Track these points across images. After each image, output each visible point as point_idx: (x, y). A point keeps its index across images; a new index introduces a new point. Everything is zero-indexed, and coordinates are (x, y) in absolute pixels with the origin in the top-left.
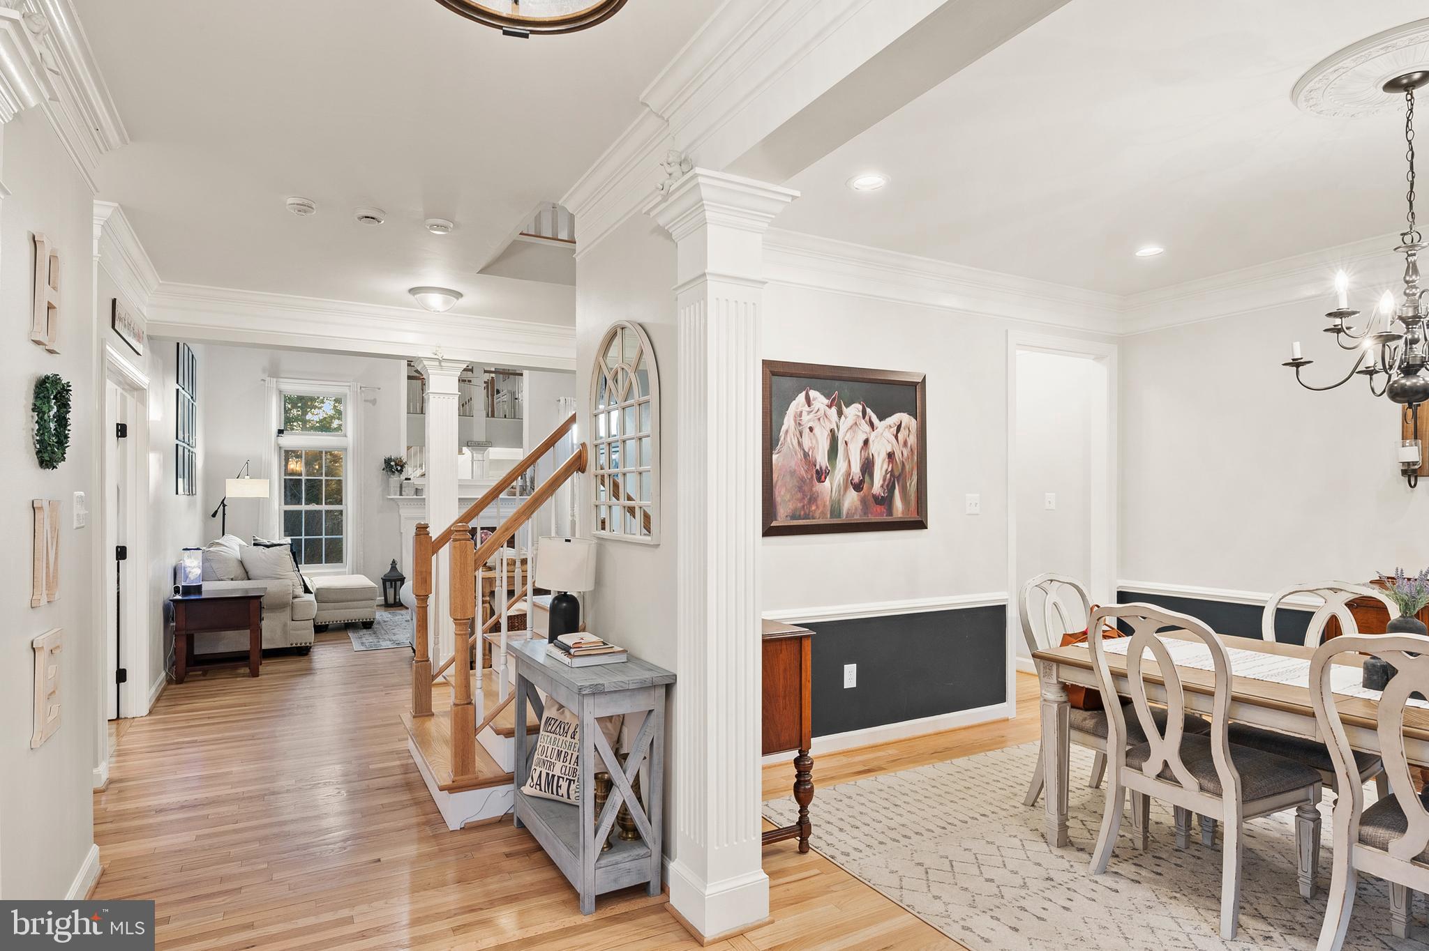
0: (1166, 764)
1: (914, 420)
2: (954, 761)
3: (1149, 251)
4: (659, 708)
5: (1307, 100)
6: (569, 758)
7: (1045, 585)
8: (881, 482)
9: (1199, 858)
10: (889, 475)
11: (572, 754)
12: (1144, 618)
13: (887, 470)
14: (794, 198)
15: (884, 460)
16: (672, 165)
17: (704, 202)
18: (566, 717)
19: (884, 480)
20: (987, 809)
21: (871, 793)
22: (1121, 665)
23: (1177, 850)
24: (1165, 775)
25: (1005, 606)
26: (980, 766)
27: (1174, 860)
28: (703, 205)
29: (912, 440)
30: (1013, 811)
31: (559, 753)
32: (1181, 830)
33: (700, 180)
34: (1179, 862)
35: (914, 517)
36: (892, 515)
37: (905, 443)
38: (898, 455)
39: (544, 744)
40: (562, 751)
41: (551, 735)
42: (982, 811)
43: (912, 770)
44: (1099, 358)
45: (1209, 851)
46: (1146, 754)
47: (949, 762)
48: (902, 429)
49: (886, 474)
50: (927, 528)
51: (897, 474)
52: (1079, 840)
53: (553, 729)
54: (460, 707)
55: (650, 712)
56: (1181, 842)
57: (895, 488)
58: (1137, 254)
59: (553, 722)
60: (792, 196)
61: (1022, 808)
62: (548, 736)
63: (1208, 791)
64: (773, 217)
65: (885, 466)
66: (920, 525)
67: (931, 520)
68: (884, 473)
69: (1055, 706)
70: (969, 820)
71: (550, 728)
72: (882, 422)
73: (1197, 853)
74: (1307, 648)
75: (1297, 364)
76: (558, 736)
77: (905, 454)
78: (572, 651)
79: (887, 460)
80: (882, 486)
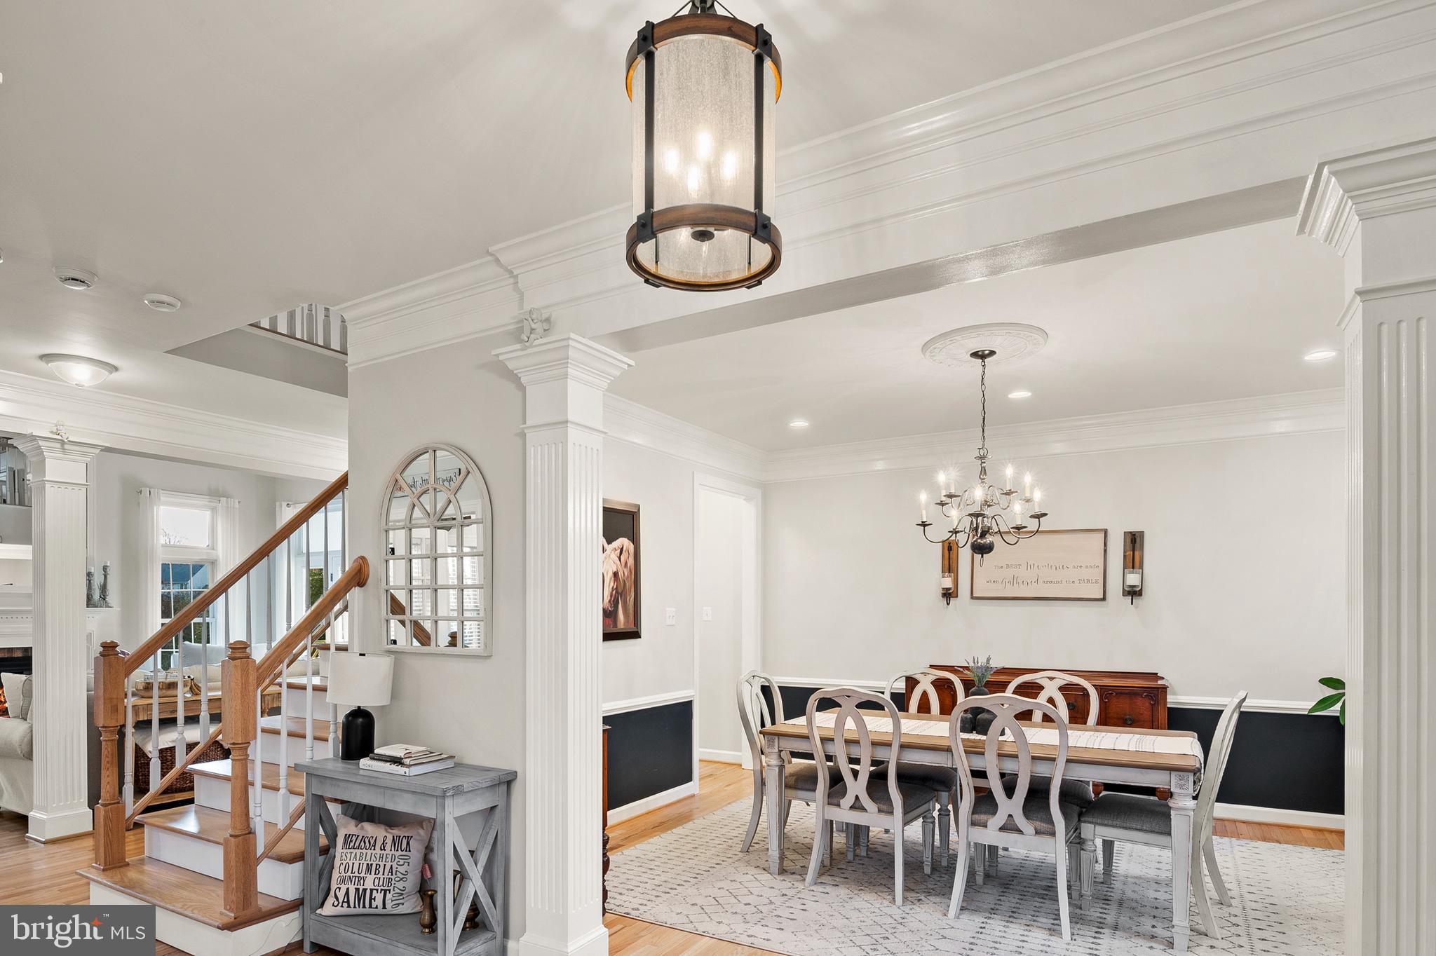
0: (857, 797)
1: (632, 544)
2: (674, 830)
3: (799, 424)
4: (502, 804)
5: (931, 353)
6: (381, 870)
7: (751, 680)
8: (609, 598)
9: (863, 864)
10: (614, 592)
11: (385, 865)
12: (848, 697)
13: (613, 587)
14: (629, 365)
15: (611, 579)
16: (535, 321)
17: (569, 361)
18: (367, 831)
19: (611, 596)
20: (718, 860)
21: (625, 864)
22: (830, 734)
23: (848, 862)
24: (857, 806)
25: (691, 701)
26: (694, 832)
27: (850, 868)
28: (568, 362)
29: (631, 562)
30: (737, 858)
31: (369, 867)
32: (850, 848)
33: (571, 342)
34: (853, 869)
35: (632, 628)
36: (616, 627)
37: (626, 564)
38: (620, 574)
39: (348, 861)
40: (372, 865)
41: (354, 851)
42: (715, 861)
43: (646, 842)
44: (748, 499)
45: (867, 859)
46: (843, 793)
47: (670, 832)
48: (624, 552)
49: (613, 591)
50: (640, 637)
51: (620, 591)
52: (789, 868)
53: (357, 844)
54: (240, 838)
55: (493, 808)
56: (850, 856)
57: (619, 603)
58: (791, 425)
59: (354, 838)
60: (628, 364)
61: (741, 855)
62: (351, 853)
63: (883, 812)
64: (613, 379)
65: (612, 584)
66: (635, 635)
67: (644, 631)
68: (611, 590)
69: (777, 769)
70: (710, 869)
71: (352, 844)
72: (610, 545)
73: (860, 862)
74: (911, 714)
75: (924, 525)
76: (364, 851)
77: (626, 574)
78: (407, 761)
79: (613, 579)
80: (610, 601)
